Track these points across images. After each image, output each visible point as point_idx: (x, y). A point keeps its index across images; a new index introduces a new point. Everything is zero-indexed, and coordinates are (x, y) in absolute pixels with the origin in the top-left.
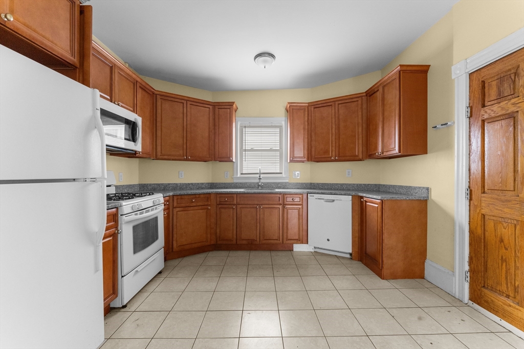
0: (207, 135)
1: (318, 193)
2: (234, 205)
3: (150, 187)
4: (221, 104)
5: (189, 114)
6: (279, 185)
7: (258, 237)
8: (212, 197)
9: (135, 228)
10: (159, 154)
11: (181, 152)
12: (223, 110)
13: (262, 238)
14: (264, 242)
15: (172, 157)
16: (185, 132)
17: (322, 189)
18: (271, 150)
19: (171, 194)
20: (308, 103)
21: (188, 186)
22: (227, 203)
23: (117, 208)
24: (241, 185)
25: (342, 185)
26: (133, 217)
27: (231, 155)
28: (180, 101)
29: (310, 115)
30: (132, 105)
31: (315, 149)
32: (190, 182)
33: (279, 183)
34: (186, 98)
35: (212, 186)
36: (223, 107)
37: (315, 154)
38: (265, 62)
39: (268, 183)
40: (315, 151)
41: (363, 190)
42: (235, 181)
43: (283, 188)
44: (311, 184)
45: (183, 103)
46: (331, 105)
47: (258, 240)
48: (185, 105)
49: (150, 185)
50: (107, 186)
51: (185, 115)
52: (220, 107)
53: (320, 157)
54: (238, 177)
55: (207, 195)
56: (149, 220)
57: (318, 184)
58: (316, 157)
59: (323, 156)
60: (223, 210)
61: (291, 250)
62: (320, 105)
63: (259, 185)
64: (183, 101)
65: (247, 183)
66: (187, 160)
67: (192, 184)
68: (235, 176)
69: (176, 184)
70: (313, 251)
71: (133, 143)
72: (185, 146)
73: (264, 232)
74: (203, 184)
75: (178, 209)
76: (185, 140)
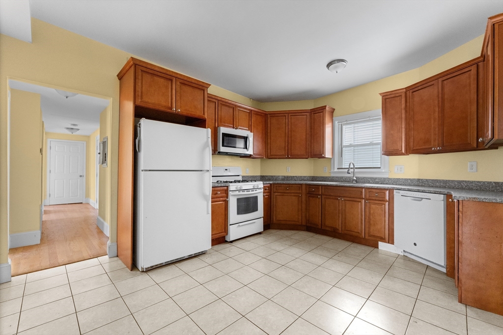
0: (304, 137)
1: (404, 190)
2: (320, 195)
3: (266, 178)
4: (316, 110)
5: (289, 123)
6: (377, 180)
7: (340, 226)
8: (304, 187)
9: (238, 200)
10: (269, 155)
11: (283, 153)
12: (317, 114)
13: (343, 229)
14: (346, 232)
15: (278, 157)
16: (287, 138)
17: (432, 186)
18: (371, 144)
19: (271, 182)
20: (406, 88)
21: (292, 178)
22: (314, 193)
23: (227, 187)
24: (337, 179)
25: (460, 182)
26: (237, 193)
27: (323, 152)
28: (282, 115)
29: (408, 101)
30: (248, 126)
31: (414, 139)
32: (294, 175)
33: (376, 178)
34: (288, 112)
35: (314, 178)
36: (317, 112)
37: (413, 145)
38: (336, 67)
39: (364, 178)
40: (414, 142)
41: (493, 191)
42: (332, 175)
43: (381, 184)
44: (419, 180)
45: (285, 116)
46: (433, 85)
47: (340, 229)
48: (287, 117)
49: (267, 176)
50: (213, 176)
51: (287, 124)
52: (315, 112)
53: (420, 148)
54: (334, 171)
55: (299, 186)
56: (250, 197)
57: (427, 180)
58: (414, 148)
59: (424, 147)
60: (311, 199)
61: (376, 247)
62: (420, 88)
63: (353, 180)
64: (285, 115)
65: (342, 177)
66: (288, 158)
67: (296, 176)
68: (332, 171)
69: (285, 176)
70: (402, 254)
71: (246, 150)
72: (287, 148)
73: (345, 223)
74: (305, 177)
75: (276, 194)
76: (287, 144)
